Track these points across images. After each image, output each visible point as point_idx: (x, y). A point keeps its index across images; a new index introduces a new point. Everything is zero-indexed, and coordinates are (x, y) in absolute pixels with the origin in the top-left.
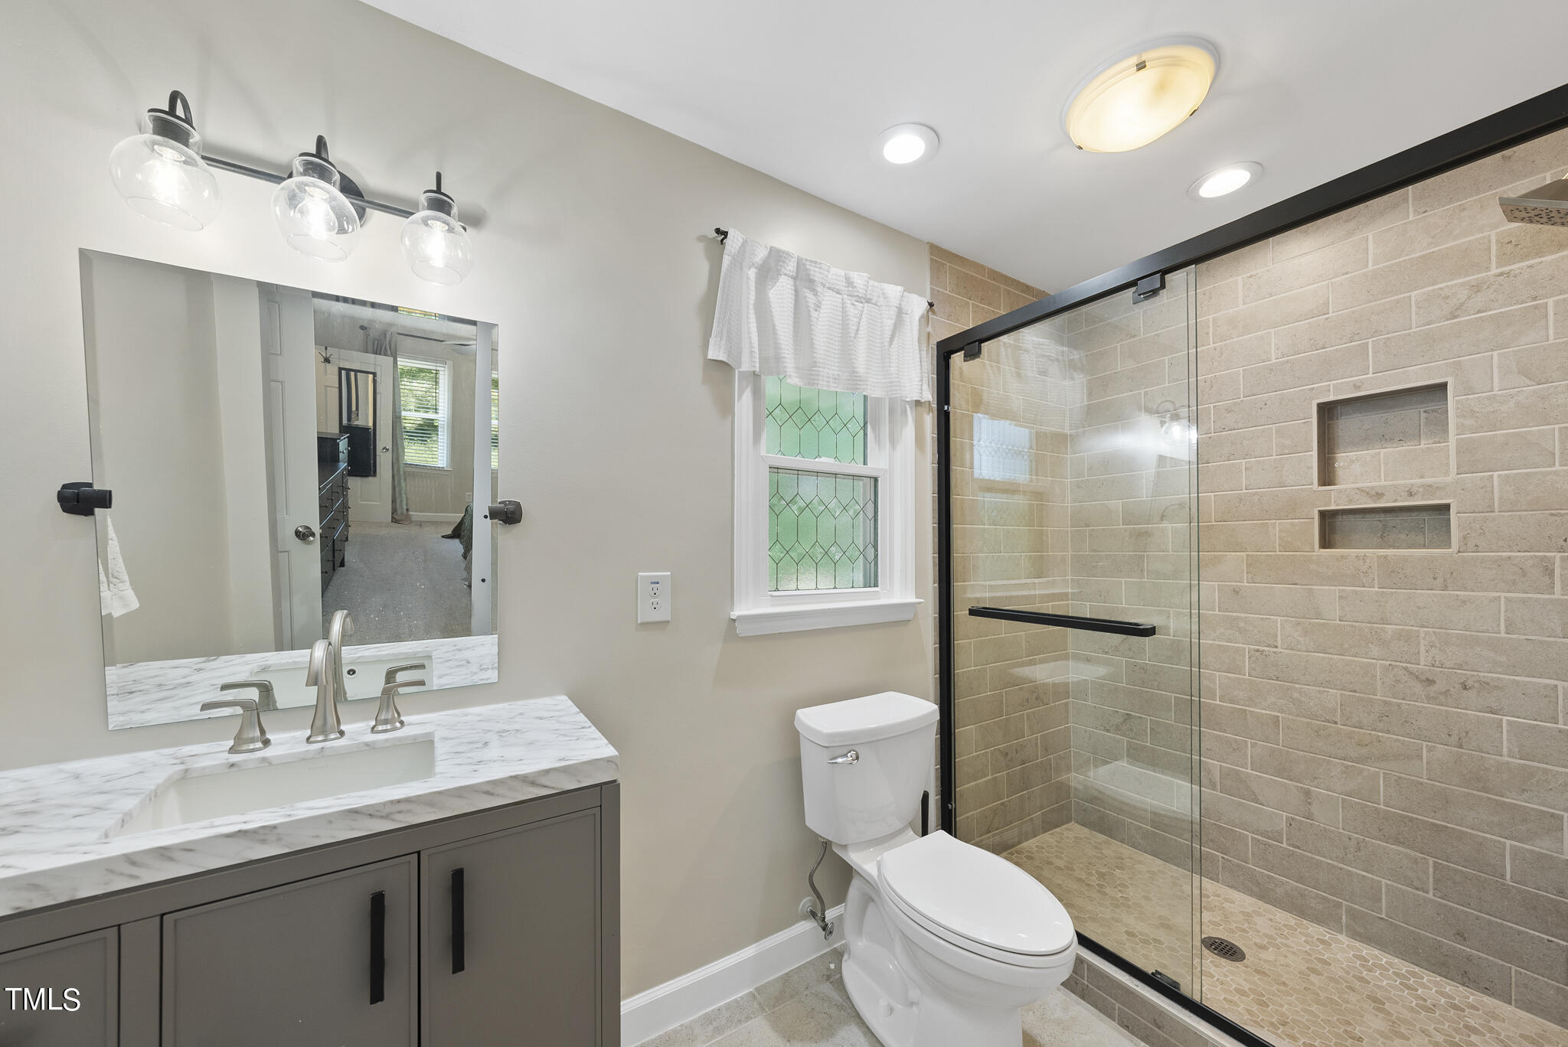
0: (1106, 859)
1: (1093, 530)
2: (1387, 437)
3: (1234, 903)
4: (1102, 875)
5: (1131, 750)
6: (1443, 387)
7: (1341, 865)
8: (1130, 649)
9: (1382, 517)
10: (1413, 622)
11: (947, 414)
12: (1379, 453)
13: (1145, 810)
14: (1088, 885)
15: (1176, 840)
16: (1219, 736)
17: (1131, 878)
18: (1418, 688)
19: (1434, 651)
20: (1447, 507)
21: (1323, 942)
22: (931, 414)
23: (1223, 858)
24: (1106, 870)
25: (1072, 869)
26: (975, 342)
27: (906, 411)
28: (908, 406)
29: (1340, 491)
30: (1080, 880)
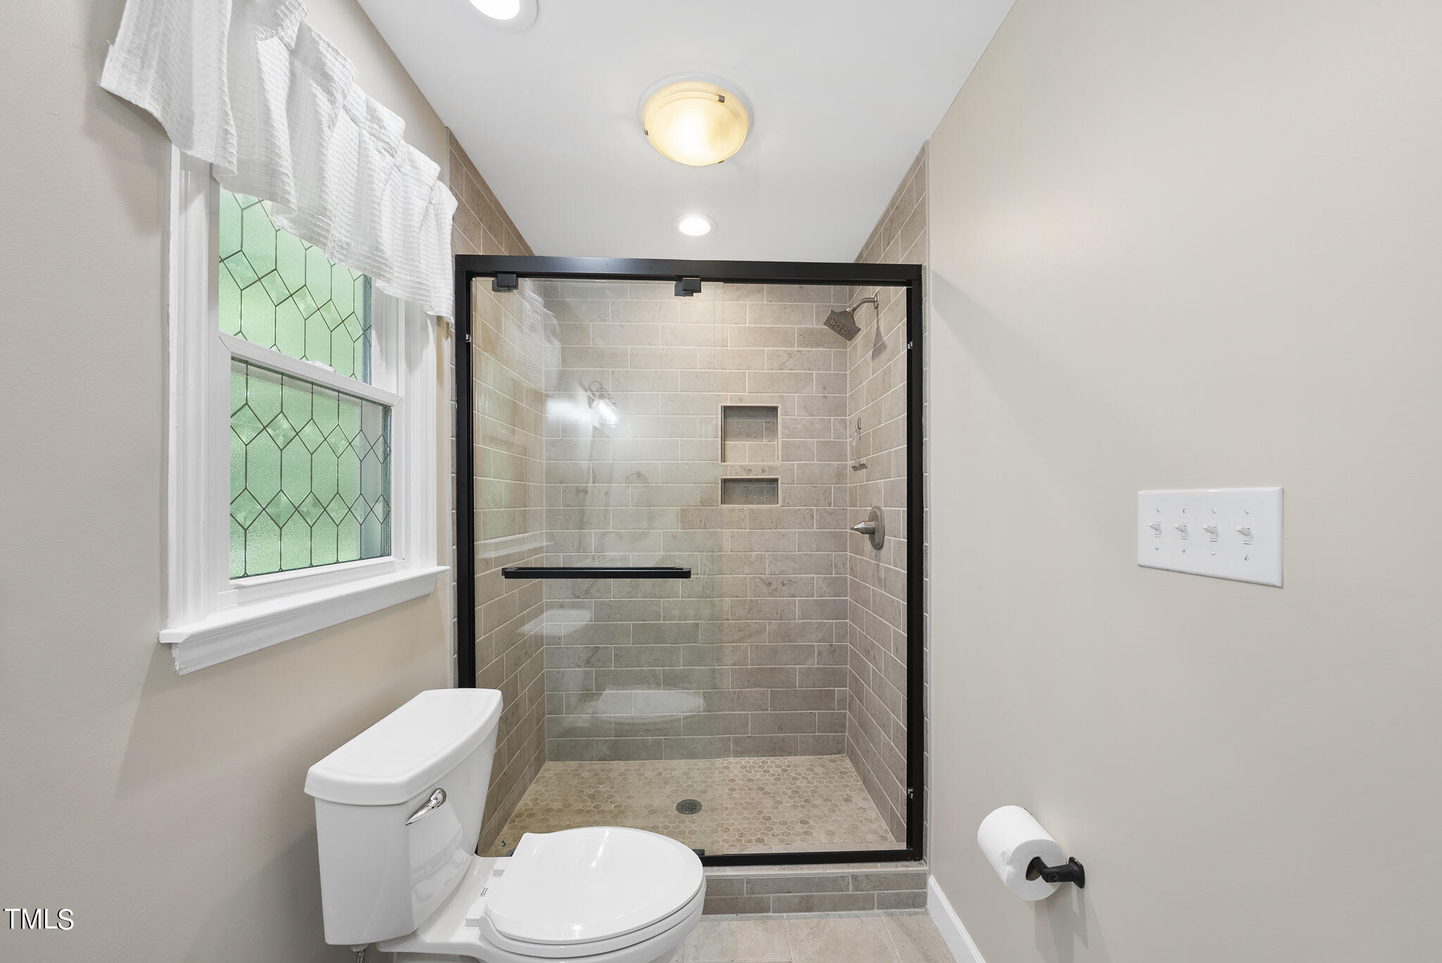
0: (588, 781)
1: (566, 487)
2: (749, 434)
3: (676, 770)
4: (592, 797)
5: (599, 678)
6: (775, 409)
7: (730, 712)
8: (598, 591)
9: (746, 484)
10: (763, 549)
11: (468, 345)
12: (745, 444)
13: (611, 723)
14: (588, 812)
15: (633, 740)
16: (663, 647)
17: (612, 788)
18: (765, 589)
19: (772, 565)
20: (776, 480)
21: (726, 768)
22: (449, 338)
23: (665, 739)
24: (593, 790)
25: (570, 805)
26: (514, 273)
27: (427, 328)
28: (429, 321)
29: (732, 466)
30: (580, 811)
